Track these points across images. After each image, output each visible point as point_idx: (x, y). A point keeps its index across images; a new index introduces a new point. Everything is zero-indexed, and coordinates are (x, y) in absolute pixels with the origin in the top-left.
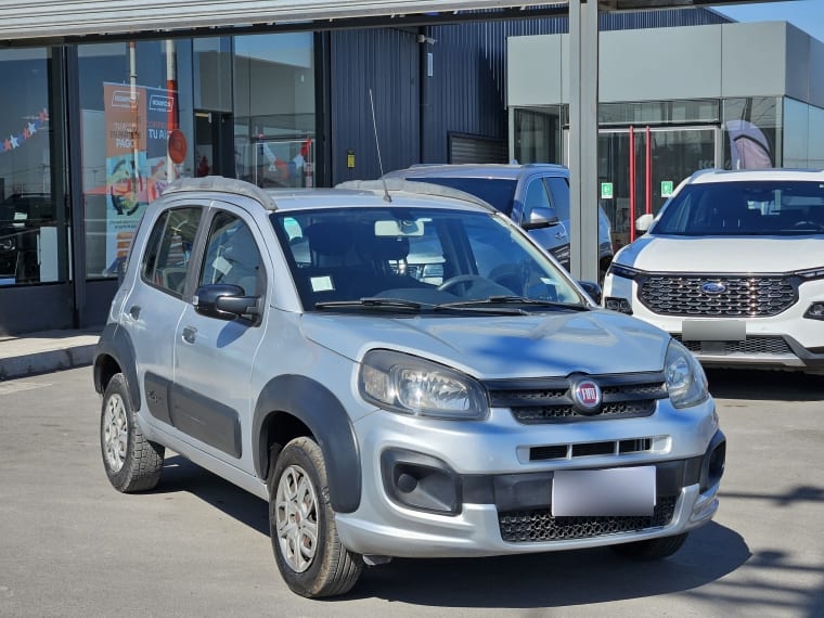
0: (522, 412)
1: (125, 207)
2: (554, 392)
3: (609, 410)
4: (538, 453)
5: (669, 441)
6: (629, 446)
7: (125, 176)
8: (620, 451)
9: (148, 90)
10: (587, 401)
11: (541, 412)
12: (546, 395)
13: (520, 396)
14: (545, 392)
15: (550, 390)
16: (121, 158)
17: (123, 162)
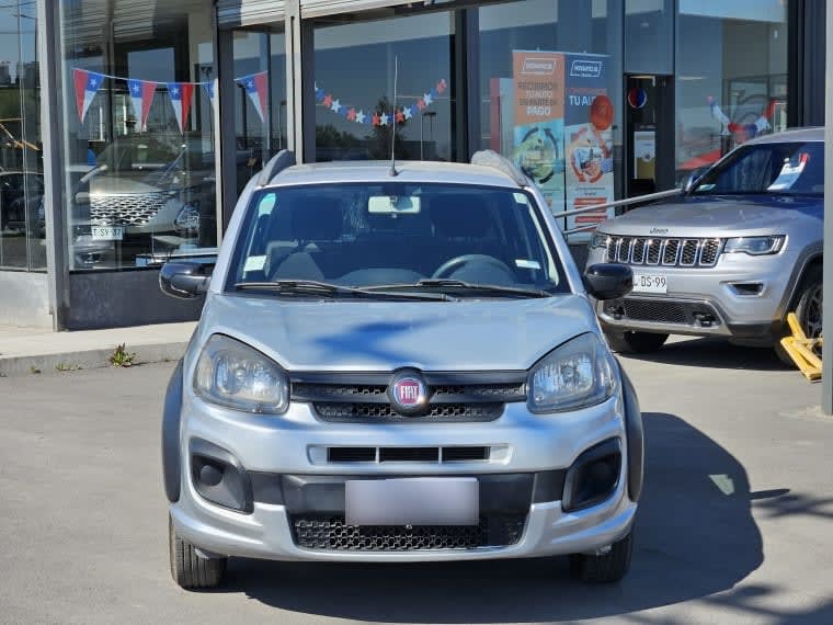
0: (328, 408)
1: (536, 175)
2: (371, 388)
3: (440, 412)
4: (337, 454)
5: (510, 451)
6: (455, 453)
7: (536, 143)
8: (443, 459)
9: (566, 56)
10: (405, 400)
11: (351, 409)
12: (360, 391)
13: (329, 391)
14: (360, 388)
15: (366, 386)
16: (533, 126)
17: (536, 130)
